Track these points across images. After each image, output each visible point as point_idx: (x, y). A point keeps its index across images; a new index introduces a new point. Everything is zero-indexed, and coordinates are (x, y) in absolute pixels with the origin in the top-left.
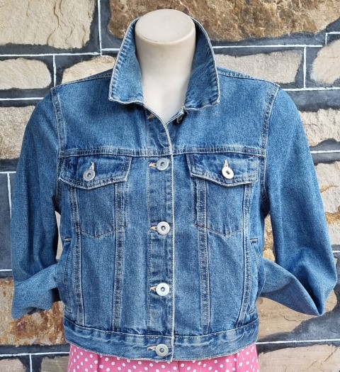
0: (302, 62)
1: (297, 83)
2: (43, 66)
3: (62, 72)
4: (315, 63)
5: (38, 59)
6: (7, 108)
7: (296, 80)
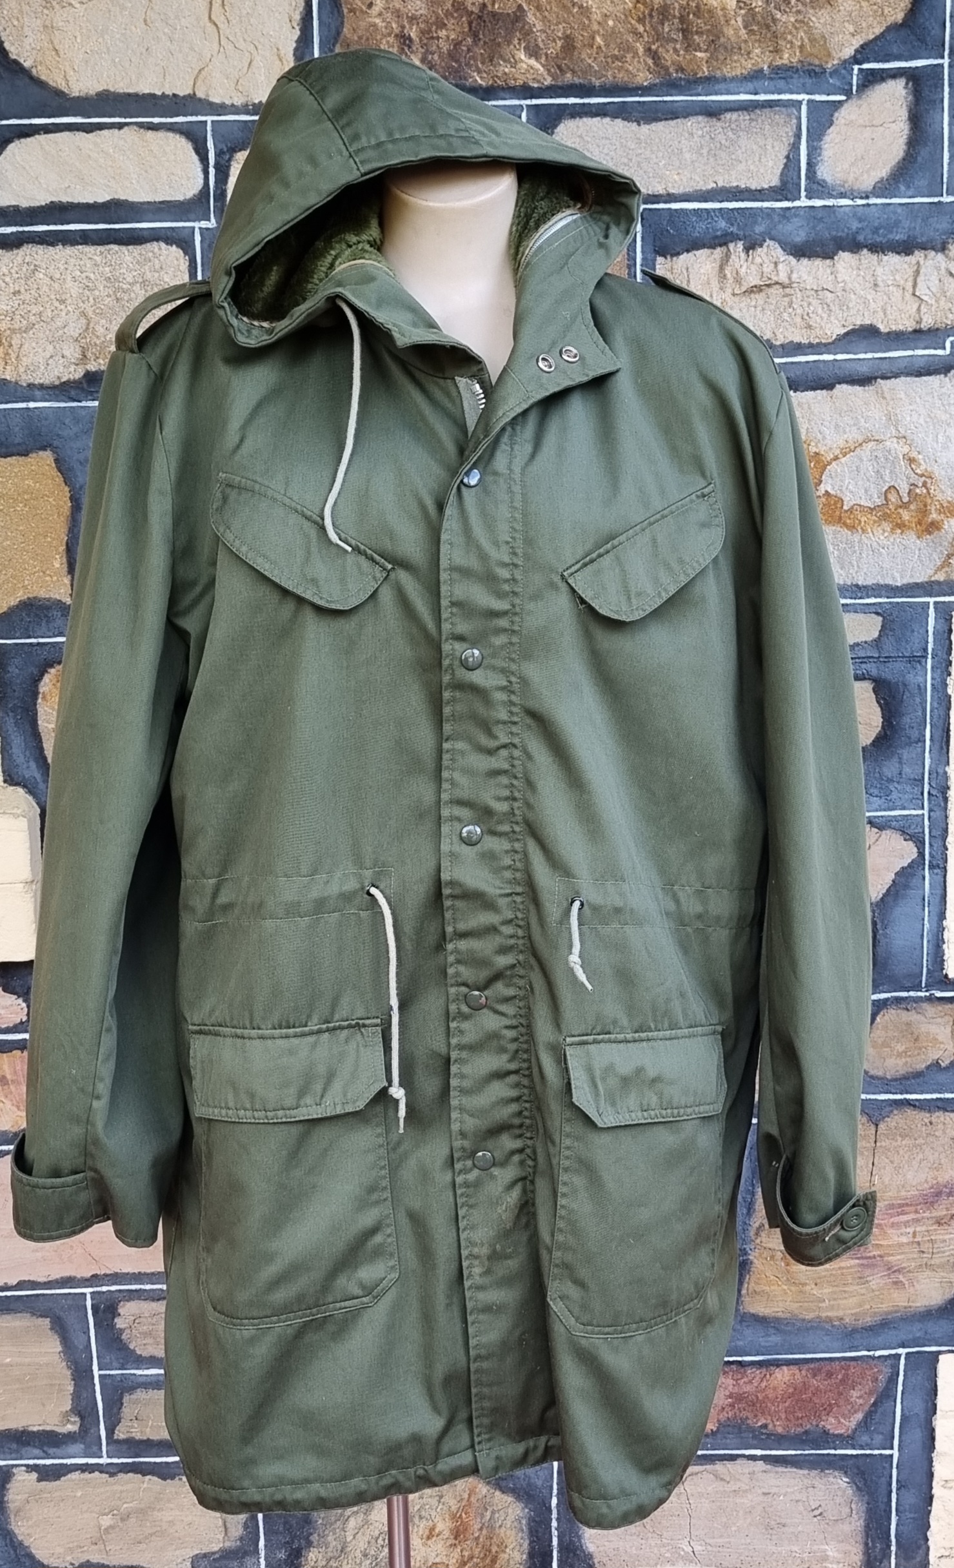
0: (798, 136)
1: (785, 189)
2: (184, 146)
3: (230, 160)
4: (827, 138)
5: (171, 128)
6: (100, 248)
7: (781, 180)
